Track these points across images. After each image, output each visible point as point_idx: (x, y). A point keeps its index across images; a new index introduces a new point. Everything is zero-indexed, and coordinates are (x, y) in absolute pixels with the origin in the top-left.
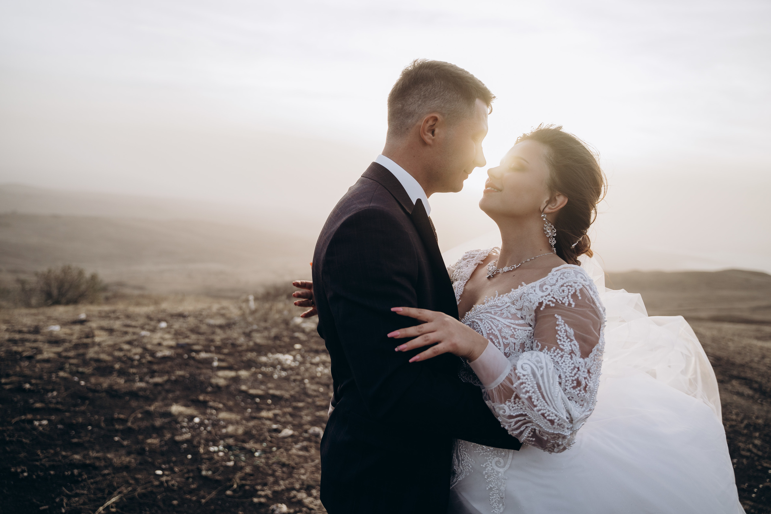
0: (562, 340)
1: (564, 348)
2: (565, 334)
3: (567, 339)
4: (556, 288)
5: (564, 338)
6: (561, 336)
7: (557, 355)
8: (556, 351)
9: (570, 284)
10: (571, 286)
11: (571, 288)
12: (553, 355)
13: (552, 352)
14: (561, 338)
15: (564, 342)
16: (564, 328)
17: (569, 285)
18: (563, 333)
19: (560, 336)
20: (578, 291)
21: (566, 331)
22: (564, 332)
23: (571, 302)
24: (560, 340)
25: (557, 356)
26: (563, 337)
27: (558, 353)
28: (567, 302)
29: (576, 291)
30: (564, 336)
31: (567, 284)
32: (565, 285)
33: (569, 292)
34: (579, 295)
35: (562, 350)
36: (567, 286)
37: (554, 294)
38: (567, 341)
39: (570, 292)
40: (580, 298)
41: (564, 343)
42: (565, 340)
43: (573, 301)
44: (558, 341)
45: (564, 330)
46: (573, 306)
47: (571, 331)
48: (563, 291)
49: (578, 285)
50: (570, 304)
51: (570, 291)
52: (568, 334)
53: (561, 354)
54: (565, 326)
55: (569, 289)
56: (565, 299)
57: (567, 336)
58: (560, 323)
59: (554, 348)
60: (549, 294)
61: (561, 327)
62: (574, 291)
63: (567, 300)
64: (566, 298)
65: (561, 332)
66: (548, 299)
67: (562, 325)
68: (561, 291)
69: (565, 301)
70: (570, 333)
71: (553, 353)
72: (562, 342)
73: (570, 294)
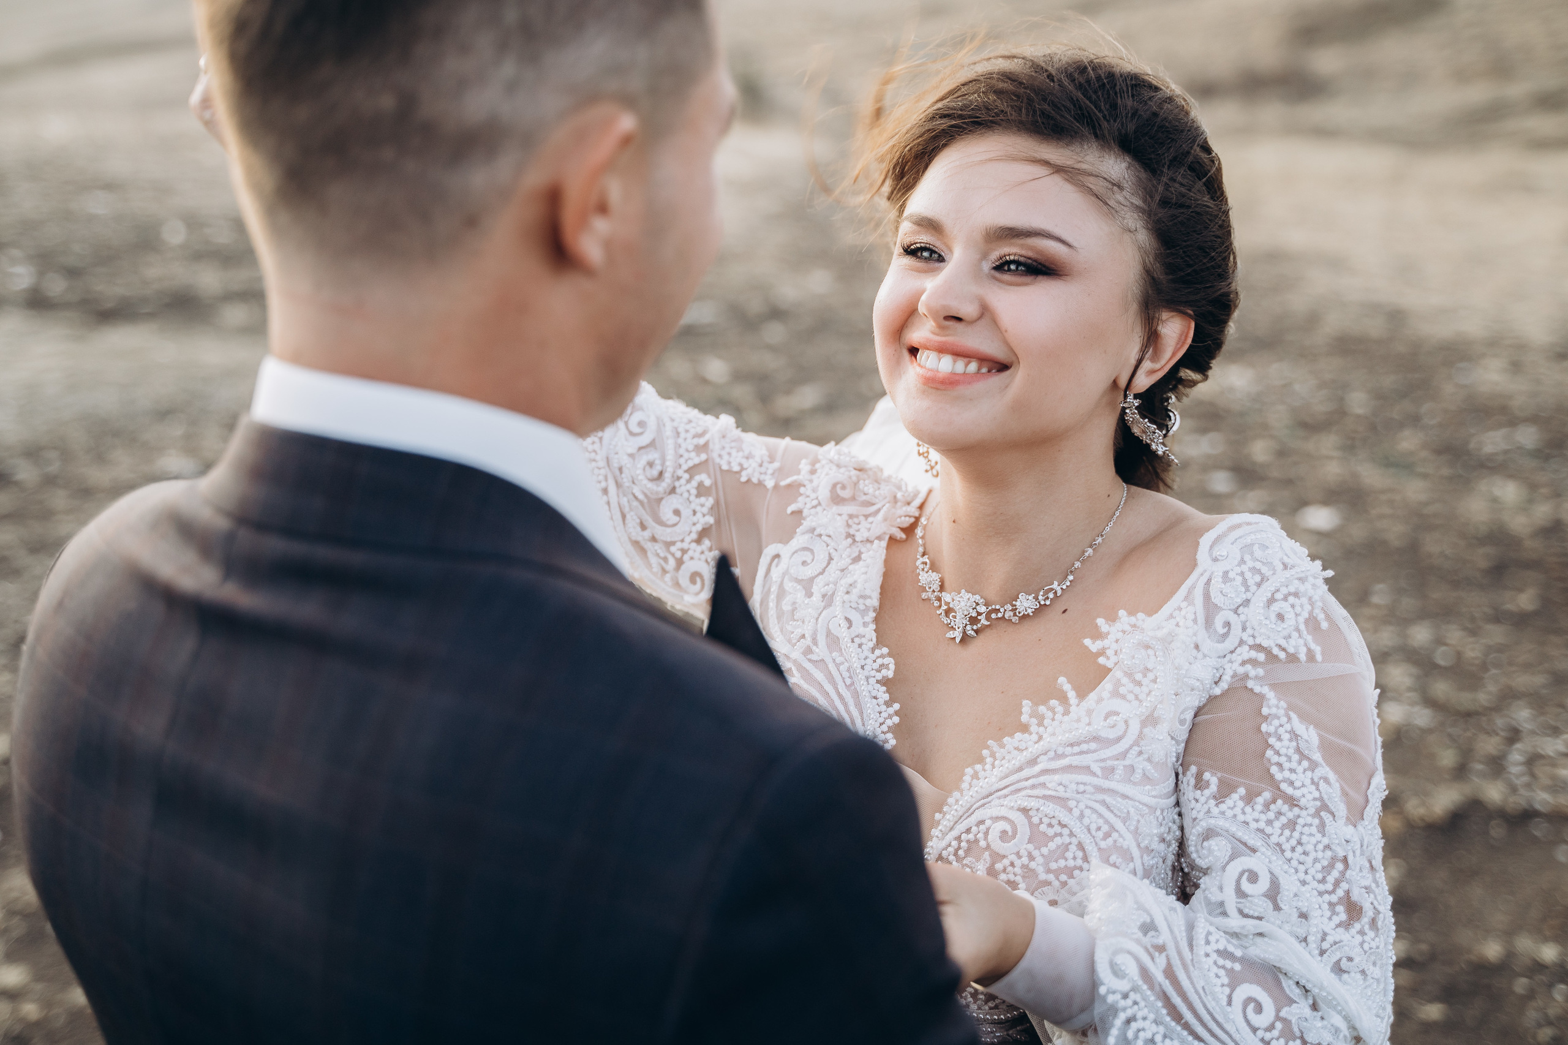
0: (1286, 765)
1: (1297, 794)
2: (1294, 744)
3: (1300, 763)
4: (1255, 613)
5: (1289, 759)
6: (1281, 752)
7: (1277, 818)
8: (1272, 807)
9: (1292, 589)
10: (1296, 595)
11: (1297, 601)
12: (1263, 817)
13: (1259, 807)
14: (1283, 760)
15: (1292, 771)
16: (1288, 727)
17: (1290, 594)
18: (1286, 743)
19: (1278, 753)
20: (1319, 604)
21: (1294, 736)
22: (1291, 740)
23: (1312, 646)
24: (1280, 766)
25: (1277, 824)
26: (1286, 755)
27: (1279, 813)
28: (1302, 650)
29: (1313, 607)
30: (1291, 751)
31: (1284, 591)
32: (1279, 596)
33: (1297, 615)
34: (1324, 619)
35: (1292, 802)
36: (1285, 599)
37: (1256, 634)
38: (1300, 769)
39: (1301, 616)
41: (1294, 778)
42: (1294, 765)
43: (1318, 645)
44: (1274, 770)
45: (1290, 732)
47: (1311, 736)
48: (1281, 617)
49: (1314, 586)
51: (1298, 609)
52: (1302, 745)
53: (1290, 815)
54: (1289, 719)
55: (1293, 606)
56: (1292, 643)
57: (1298, 750)
58: (1274, 711)
59: (1267, 795)
60: (1242, 642)
61: (1276, 722)
62: (1308, 608)
63: (1300, 642)
64: (1295, 636)
65: (1279, 739)
66: (1240, 660)
67: (1279, 718)
68: (1273, 617)
69: (1296, 648)
70: (1307, 741)
71: (1262, 812)
72: (1287, 774)
73: (1301, 620)
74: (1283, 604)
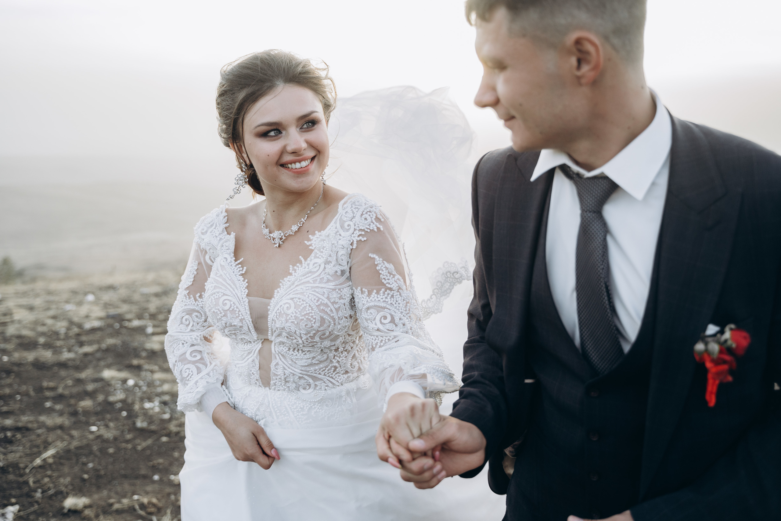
1: (392, 286)
2: (387, 271)
3: (390, 276)
4: (357, 220)
5: (387, 276)
6: (384, 275)
7: (388, 296)
8: (386, 293)
9: (368, 210)
10: (370, 212)
12: (384, 297)
14: (385, 277)
16: (384, 266)
17: (368, 212)
20: (378, 212)
21: (387, 268)
22: (386, 270)
23: (378, 225)
24: (384, 279)
25: (389, 298)
26: (386, 275)
27: (388, 294)
29: (377, 215)
30: (386, 273)
31: (366, 211)
33: (371, 218)
34: (380, 217)
35: (391, 289)
36: (366, 213)
37: (359, 225)
40: (383, 220)
41: (389, 282)
42: (389, 277)
44: (383, 281)
45: (385, 268)
46: (382, 230)
47: (390, 266)
48: (366, 219)
49: (376, 208)
50: (378, 229)
51: (371, 216)
52: (390, 271)
53: (391, 294)
54: (384, 263)
55: (369, 215)
56: (371, 225)
57: (389, 273)
58: (378, 262)
59: (383, 290)
60: (355, 229)
61: (380, 265)
62: (375, 215)
63: (374, 226)
65: (383, 271)
66: (357, 235)
68: (363, 220)
70: (391, 269)
71: (383, 295)
72: (387, 281)
73: (373, 219)
74: (366, 215)
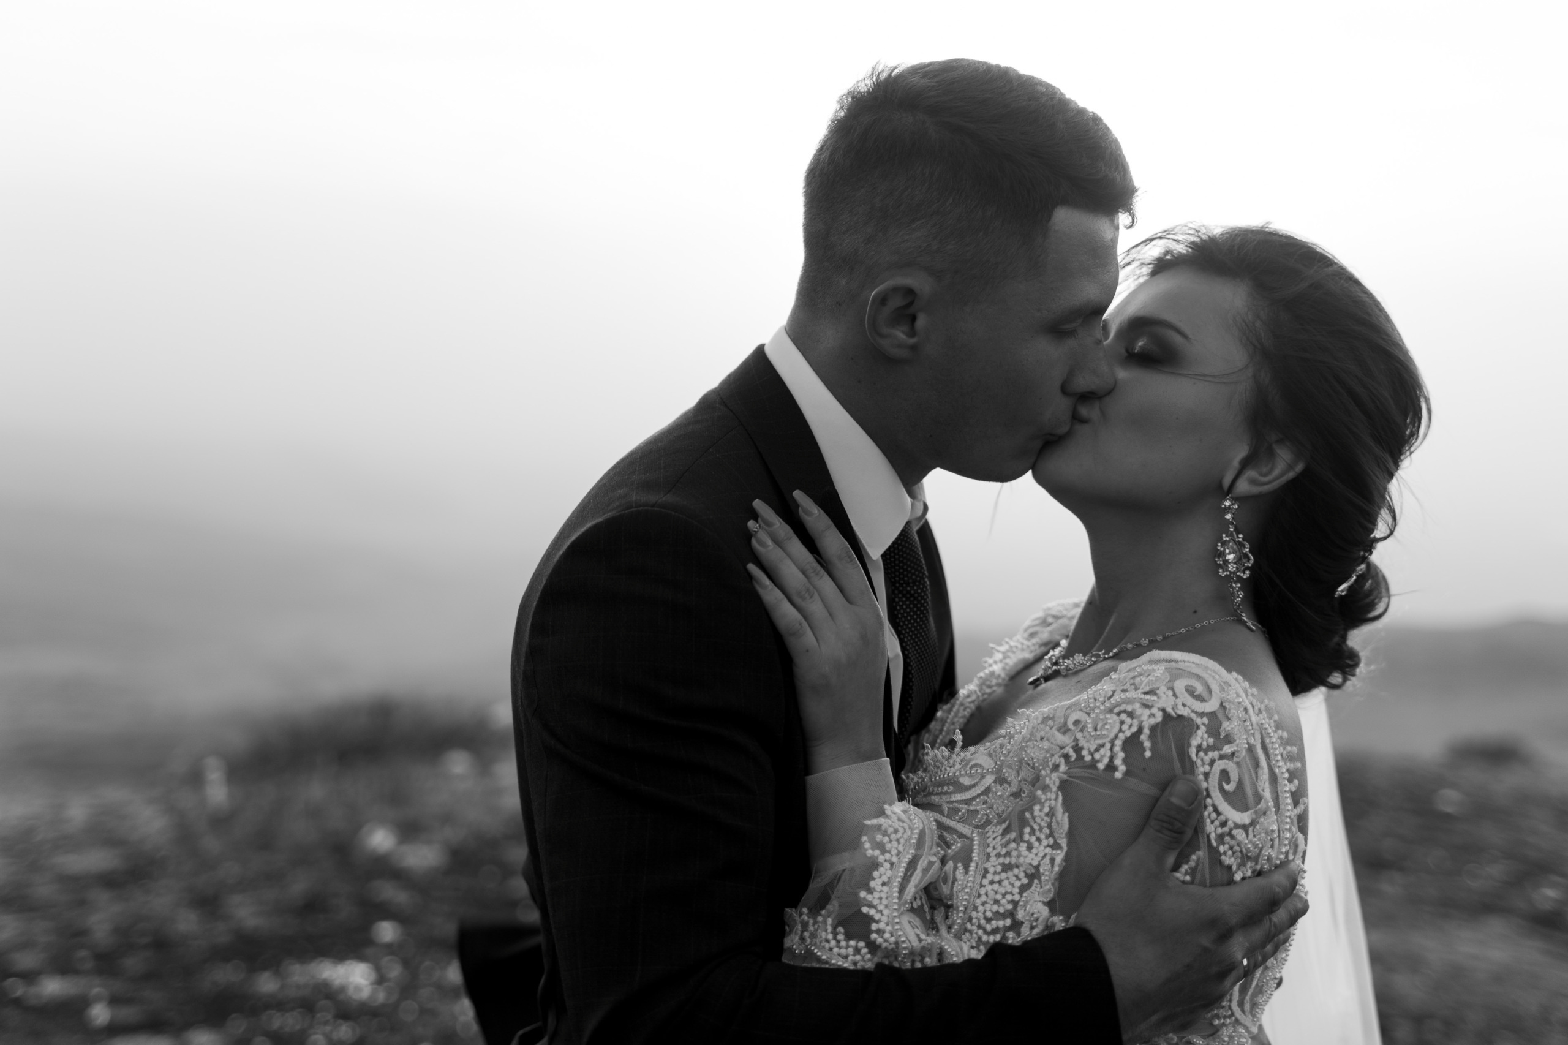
0: (1038, 833)
2: (1048, 819)
3: (1047, 838)
5: (1041, 830)
6: (1036, 820)
9: (1129, 708)
10: (1131, 715)
11: (1128, 720)
12: (999, 849)
14: (1036, 827)
15: (1039, 840)
17: (1125, 711)
18: (1043, 814)
20: (1146, 731)
21: (1052, 813)
22: (1048, 815)
23: (1118, 762)
24: (1033, 832)
27: (1009, 854)
28: (1106, 761)
29: (1140, 730)
30: (1044, 824)
31: (1122, 707)
32: (1116, 710)
33: (1121, 730)
34: (1147, 744)
38: (1045, 842)
39: (1124, 732)
40: (1148, 754)
41: (1036, 844)
42: (1043, 836)
43: (1125, 761)
44: (1026, 830)
45: (1050, 810)
46: (1118, 775)
47: (1064, 821)
49: (1153, 715)
50: (1111, 767)
51: (1125, 727)
52: (1055, 824)
55: (1122, 723)
56: (1102, 751)
60: (1075, 740)
62: (1134, 729)
63: (1109, 754)
64: (1108, 746)
65: (1040, 811)
69: (1103, 756)
70: (1059, 824)
72: (1033, 838)
73: (1122, 736)
74: (1115, 717)
